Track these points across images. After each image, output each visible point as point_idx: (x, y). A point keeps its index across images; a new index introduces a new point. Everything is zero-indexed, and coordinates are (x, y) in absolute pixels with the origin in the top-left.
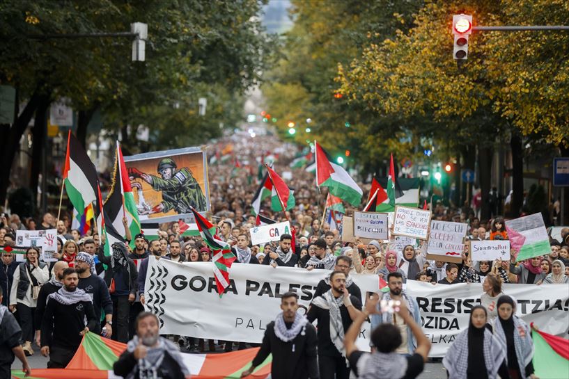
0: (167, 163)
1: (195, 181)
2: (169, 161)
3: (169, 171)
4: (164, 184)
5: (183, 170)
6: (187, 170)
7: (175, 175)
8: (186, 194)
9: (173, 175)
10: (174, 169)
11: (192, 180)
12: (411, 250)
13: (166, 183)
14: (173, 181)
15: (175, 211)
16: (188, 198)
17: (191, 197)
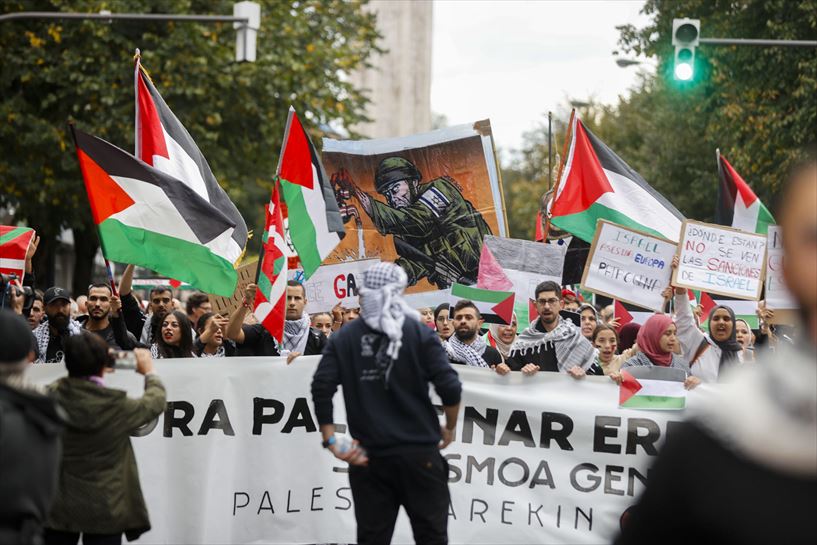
0: (396, 169)
1: (470, 207)
2: (399, 162)
3: (403, 188)
4: (396, 217)
5: (439, 183)
6: (449, 183)
7: (420, 196)
8: (453, 241)
9: (415, 198)
10: (415, 184)
11: (463, 204)
12: (726, 318)
13: (401, 216)
14: (417, 212)
15: (432, 281)
16: (458, 250)
17: (466, 247)
